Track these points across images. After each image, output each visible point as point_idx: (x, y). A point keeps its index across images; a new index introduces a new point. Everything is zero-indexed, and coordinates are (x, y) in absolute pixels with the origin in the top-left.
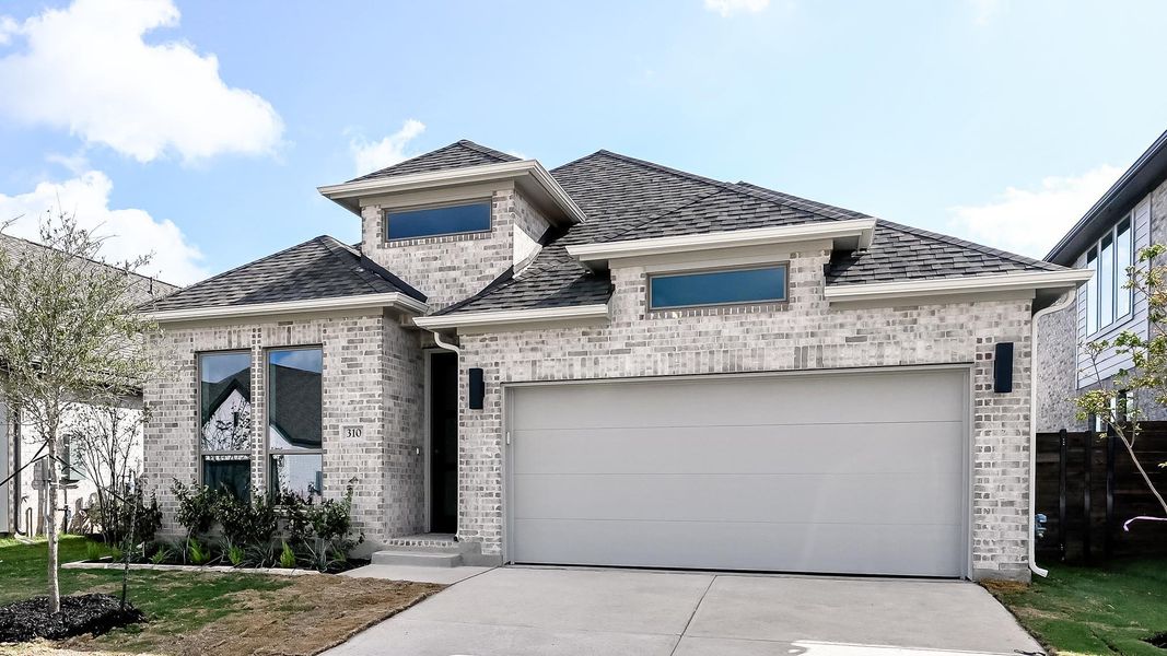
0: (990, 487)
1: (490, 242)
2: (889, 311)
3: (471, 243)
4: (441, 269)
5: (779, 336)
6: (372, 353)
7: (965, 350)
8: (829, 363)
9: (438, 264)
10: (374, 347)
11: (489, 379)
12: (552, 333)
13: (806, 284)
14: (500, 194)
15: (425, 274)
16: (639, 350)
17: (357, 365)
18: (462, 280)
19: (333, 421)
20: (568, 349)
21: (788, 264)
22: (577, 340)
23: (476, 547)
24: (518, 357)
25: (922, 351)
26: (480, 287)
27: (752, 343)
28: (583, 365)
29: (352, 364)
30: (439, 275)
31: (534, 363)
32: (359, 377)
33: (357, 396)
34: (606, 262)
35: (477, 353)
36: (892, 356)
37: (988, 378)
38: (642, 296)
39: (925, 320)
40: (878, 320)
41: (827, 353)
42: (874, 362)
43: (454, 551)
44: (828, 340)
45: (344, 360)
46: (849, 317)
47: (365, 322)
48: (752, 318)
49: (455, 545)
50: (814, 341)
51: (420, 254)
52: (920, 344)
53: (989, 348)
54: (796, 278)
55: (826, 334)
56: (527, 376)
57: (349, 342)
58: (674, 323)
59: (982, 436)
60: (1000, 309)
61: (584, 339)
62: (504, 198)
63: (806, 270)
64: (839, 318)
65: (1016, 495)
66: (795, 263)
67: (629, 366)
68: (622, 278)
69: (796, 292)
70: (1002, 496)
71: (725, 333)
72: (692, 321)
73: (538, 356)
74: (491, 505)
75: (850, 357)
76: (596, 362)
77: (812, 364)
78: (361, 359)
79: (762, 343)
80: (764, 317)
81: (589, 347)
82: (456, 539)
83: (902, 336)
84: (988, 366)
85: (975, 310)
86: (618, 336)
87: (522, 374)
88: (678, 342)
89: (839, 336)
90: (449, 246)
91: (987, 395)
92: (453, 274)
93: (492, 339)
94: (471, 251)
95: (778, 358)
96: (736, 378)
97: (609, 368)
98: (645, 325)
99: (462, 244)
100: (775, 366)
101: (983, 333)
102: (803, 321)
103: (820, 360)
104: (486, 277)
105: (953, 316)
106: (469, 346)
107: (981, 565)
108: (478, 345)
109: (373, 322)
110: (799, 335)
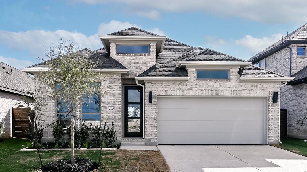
0: (272, 124)
1: (149, 57)
2: (252, 83)
3: (144, 57)
4: (135, 63)
5: (228, 87)
6: (117, 85)
7: (267, 93)
8: (239, 95)
9: (134, 61)
10: (118, 84)
11: (154, 95)
12: (171, 83)
13: (234, 75)
14: (152, 44)
15: (130, 64)
16: (194, 89)
17: (112, 89)
18: (141, 66)
19: (105, 105)
20: (175, 88)
21: (229, 70)
22: (178, 86)
23: (150, 140)
24: (162, 89)
25: (259, 93)
26: (146, 69)
27: (222, 89)
28: (180, 92)
29: (111, 89)
30: (134, 65)
31: (166, 91)
32: (113, 92)
33: (113, 98)
34: (186, 66)
35: (150, 87)
36: (252, 94)
37: (271, 100)
38: (195, 75)
39: (259, 86)
40: (249, 85)
41: (238, 92)
42: (248, 95)
43: (143, 142)
44: (239, 89)
45: (108, 87)
46: (243, 84)
47: (115, 76)
48: (222, 83)
49: (143, 140)
50: (235, 89)
51: (128, 58)
52: (258, 91)
53: (272, 93)
54: (232, 74)
55: (238, 88)
56: (164, 94)
57: (110, 82)
58: (202, 83)
59: (270, 113)
60: (274, 84)
61: (180, 85)
62: (153, 45)
63: (234, 72)
64: (241, 84)
65: (277, 126)
66: (231, 70)
67: (192, 93)
68: (190, 70)
69: (232, 77)
70: (274, 126)
71: (215, 86)
72: (207, 82)
73: (167, 89)
74: (154, 129)
75: (243, 93)
76: (183, 92)
77: (235, 95)
78: (114, 87)
79: (224, 89)
80: (224, 83)
81: (181, 87)
82: (144, 138)
83: (254, 89)
84: (271, 97)
85: (269, 84)
86: (189, 85)
87: (163, 94)
88: (204, 88)
89: (241, 88)
90: (137, 57)
91: (271, 103)
92: (138, 65)
93: (154, 84)
94: (144, 59)
95: (228, 93)
96: (218, 97)
97: (187, 93)
98: (196, 83)
99: (141, 56)
100: (227, 95)
101: (270, 90)
102: (233, 84)
103: (237, 94)
104: (148, 66)
105: (265, 85)
106: (147, 85)
107: (270, 141)
108: (150, 85)
109: (118, 77)
110: (232, 88)
